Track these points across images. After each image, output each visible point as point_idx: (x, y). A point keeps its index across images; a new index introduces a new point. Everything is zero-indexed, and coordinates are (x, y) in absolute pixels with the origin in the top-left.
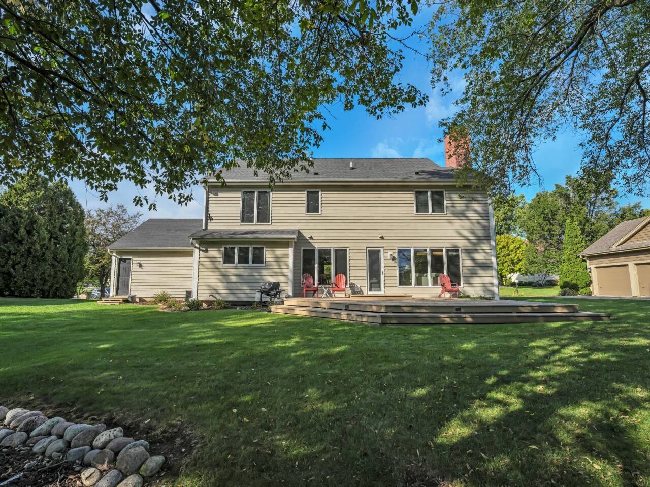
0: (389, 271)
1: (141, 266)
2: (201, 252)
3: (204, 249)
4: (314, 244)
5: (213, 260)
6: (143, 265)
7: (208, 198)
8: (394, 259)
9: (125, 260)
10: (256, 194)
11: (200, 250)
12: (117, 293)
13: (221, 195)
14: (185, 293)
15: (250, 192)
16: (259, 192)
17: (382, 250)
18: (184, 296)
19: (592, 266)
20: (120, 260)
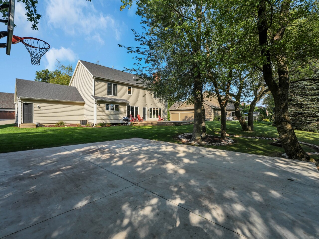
0: (148, 113)
1: (39, 108)
2: (97, 105)
3: (98, 104)
4: (130, 105)
5: (103, 109)
6: (41, 107)
7: (95, 83)
8: (149, 111)
9: (27, 104)
10: (112, 85)
11: (97, 104)
12: (24, 122)
13: (99, 82)
14: (80, 121)
15: (110, 83)
16: (113, 84)
17: (146, 108)
18: (80, 122)
19: (171, 113)
20: (24, 104)
